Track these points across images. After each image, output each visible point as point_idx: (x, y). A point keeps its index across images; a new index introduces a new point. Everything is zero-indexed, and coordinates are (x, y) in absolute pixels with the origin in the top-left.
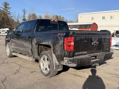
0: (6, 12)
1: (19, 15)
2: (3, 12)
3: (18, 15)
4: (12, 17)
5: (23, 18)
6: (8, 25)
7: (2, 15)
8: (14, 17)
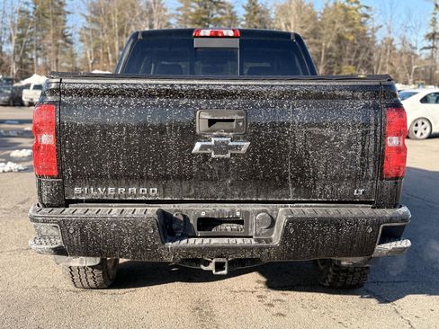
0: (353, 9)
1: (409, 17)
2: (341, 11)
3: (404, 16)
4: (377, 29)
5: (431, 31)
6: (356, 64)
7: (337, 26)
8: (385, 27)
